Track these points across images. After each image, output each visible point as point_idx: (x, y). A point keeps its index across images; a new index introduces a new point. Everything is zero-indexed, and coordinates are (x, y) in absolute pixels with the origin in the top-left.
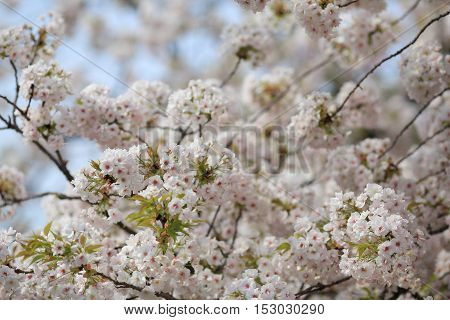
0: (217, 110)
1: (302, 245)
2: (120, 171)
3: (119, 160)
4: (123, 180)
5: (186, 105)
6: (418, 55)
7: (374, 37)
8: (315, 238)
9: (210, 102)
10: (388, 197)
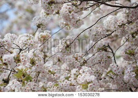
0: (35, 43)
1: (62, 85)
2: (9, 62)
3: (9, 58)
4: (10, 64)
5: (25, 41)
6: (95, 28)
7: (78, 22)
8: (66, 82)
9: (33, 41)
10: (89, 70)
